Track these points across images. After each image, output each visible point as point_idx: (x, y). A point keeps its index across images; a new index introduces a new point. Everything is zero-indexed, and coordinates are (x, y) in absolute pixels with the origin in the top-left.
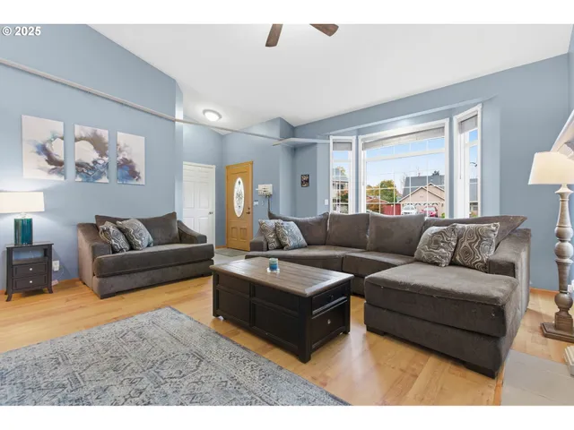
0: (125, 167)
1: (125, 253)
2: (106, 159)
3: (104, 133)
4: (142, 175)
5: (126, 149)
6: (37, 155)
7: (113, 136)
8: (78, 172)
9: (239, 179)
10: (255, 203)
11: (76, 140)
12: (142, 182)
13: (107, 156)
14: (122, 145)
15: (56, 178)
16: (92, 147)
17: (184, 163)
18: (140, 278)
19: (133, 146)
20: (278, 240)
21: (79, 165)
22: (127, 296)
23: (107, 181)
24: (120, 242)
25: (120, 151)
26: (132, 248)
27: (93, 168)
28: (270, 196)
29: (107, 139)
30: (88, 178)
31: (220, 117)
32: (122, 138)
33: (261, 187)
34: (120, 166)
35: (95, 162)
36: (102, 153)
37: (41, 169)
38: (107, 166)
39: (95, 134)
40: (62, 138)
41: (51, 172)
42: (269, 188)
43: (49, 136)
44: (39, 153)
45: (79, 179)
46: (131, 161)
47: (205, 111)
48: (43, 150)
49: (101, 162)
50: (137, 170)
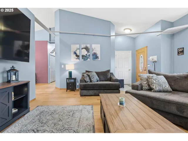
0: (94, 55)
1: (89, 83)
2: (89, 53)
3: (88, 46)
4: (99, 57)
5: (95, 49)
6: (73, 54)
7: (91, 46)
8: (82, 58)
9: (142, 55)
10: (148, 66)
11: (82, 49)
12: (99, 59)
13: (89, 52)
14: (93, 48)
15: (78, 60)
16: (86, 50)
17: (115, 51)
18: (91, 92)
19: (96, 48)
20: (149, 85)
21: (83, 56)
22: (87, 97)
23: (89, 60)
24: (87, 79)
25: (93, 50)
26: (91, 82)
27: (86, 57)
28: (155, 62)
29: (89, 47)
30: (85, 60)
31: (131, 30)
32: (94, 46)
33: (151, 58)
34: (93, 55)
35: (86, 55)
36: (88, 52)
37: (75, 58)
38: (89, 55)
39: (86, 46)
40: (79, 49)
41: (76, 59)
42: (155, 58)
43: (76, 49)
44: (74, 54)
45: (83, 60)
46: (96, 53)
47: (124, 30)
48: (75, 53)
49: (88, 54)
50: (98, 56)
